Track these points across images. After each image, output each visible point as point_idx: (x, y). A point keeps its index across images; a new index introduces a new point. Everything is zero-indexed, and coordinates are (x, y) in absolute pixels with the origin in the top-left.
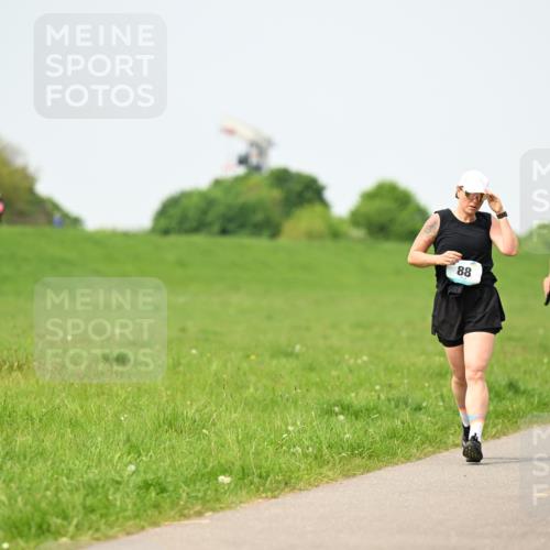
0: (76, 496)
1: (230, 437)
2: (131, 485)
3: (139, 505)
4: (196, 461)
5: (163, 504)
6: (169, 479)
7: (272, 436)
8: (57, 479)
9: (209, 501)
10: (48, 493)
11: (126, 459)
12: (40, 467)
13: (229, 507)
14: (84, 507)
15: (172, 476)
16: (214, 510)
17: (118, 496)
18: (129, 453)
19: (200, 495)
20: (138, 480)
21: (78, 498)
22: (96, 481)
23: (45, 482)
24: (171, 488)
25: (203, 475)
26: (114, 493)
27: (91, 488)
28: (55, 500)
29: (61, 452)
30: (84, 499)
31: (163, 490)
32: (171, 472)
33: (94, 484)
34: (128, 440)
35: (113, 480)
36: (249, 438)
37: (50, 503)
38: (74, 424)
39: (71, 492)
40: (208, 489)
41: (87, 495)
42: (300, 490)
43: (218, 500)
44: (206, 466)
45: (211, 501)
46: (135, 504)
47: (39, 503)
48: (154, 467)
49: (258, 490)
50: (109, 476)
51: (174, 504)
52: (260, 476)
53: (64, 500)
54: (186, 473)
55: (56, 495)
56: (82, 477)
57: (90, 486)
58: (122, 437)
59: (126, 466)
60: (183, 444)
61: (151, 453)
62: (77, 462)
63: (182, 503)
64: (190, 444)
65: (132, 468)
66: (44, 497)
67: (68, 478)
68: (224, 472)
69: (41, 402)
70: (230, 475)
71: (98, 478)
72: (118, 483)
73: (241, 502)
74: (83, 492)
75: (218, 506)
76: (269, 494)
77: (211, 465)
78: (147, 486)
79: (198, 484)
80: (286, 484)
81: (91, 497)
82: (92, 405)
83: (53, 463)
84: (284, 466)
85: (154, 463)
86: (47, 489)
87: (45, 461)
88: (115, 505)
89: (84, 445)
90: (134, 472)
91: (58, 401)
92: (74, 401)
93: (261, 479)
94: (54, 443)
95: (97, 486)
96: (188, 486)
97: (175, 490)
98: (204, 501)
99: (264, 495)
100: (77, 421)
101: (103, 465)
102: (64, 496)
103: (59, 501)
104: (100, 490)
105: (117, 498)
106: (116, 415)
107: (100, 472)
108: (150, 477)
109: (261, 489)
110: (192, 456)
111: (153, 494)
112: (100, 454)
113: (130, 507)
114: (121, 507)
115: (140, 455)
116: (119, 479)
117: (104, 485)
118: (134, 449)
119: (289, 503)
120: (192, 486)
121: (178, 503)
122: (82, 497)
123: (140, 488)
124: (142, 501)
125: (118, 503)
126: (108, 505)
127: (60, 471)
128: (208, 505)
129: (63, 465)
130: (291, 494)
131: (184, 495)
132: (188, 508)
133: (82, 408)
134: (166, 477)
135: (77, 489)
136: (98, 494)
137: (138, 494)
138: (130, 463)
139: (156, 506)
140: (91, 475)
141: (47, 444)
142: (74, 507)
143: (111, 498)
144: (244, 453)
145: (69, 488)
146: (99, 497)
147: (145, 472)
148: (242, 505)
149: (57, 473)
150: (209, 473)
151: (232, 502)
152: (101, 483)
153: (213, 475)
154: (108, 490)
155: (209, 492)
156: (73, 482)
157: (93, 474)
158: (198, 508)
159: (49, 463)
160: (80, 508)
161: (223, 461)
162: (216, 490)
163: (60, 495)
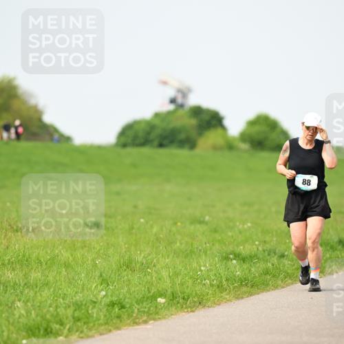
0: (68, 311)
1: (164, 274)
2: (103, 304)
3: (108, 316)
4: (143, 289)
5: (123, 316)
6: (127, 300)
7: (191, 274)
8: (57, 300)
9: (151, 314)
10: (51, 309)
11: (100, 288)
12: (46, 293)
13: (164, 318)
14: (74, 318)
15: (129, 298)
16: (154, 319)
17: (95, 310)
18: (102, 284)
19: (146, 310)
20: (107, 300)
21: (70, 312)
22: (81, 302)
23: (49, 302)
24: (128, 306)
25: (148, 298)
26: (92, 309)
27: (78, 306)
28: (55, 313)
29: (59, 283)
30: (74, 313)
31: (123, 307)
32: (128, 296)
33: (79, 303)
34: (101, 275)
35: (92, 301)
36: (177, 274)
37: (52, 315)
38: (67, 265)
39: (65, 308)
40: (151, 306)
41: (75, 310)
42: (208, 307)
43: (157, 313)
44: (149, 292)
45: (153, 314)
46: (105, 316)
47: (45, 315)
48: (117, 292)
49: (182, 307)
50: (89, 298)
51: (130, 316)
52: (184, 298)
53: (60, 313)
54: (137, 296)
55: (56, 310)
56: (72, 299)
57: (77, 305)
58: (97, 273)
59: (100, 292)
60: (135, 278)
61: (115, 284)
62: (69, 290)
63: (135, 315)
64: (140, 278)
65: (104, 293)
66: (48, 311)
67: (63, 299)
68: (161, 296)
69: (47, 253)
70: (165, 298)
71: (82, 299)
72: (95, 302)
73: (172, 315)
74: (72, 308)
75: (157, 317)
76: (189, 309)
77: (152, 292)
78: (112, 304)
79: (145, 303)
80: (200, 303)
81: (77, 312)
82: (78, 254)
83: (54, 290)
84: (198, 292)
85: (118, 290)
86: (50, 307)
87: (49, 289)
88: (93, 317)
89: (73, 279)
90: (104, 296)
91: (57, 251)
92: (67, 251)
93: (184, 300)
94: (55, 278)
95: (82, 304)
96: (139, 304)
97: (130, 307)
98: (149, 314)
99: (186, 310)
100: (69, 264)
101: (85, 291)
102: (61, 311)
103: (58, 314)
104: (83, 307)
105: (94, 312)
106: (93, 260)
107: (83, 296)
108: (115, 299)
109: (184, 306)
110: (141, 286)
111: (117, 310)
112: (83, 285)
113: (102, 317)
114: (96, 317)
115: (108, 285)
116: (95, 300)
117: (86, 304)
118: (104, 281)
119: (201, 315)
120: (141, 304)
121: (132, 316)
122: (72, 312)
123: (108, 306)
124: (110, 314)
125: (95, 315)
126: (89, 316)
127: (58, 295)
128: (151, 316)
129: (60, 291)
130: (203, 310)
131: (136, 310)
132: (138, 318)
133: (72, 255)
134: (125, 299)
135: (69, 307)
136: (82, 309)
137: (107, 310)
138: (102, 290)
139: (119, 317)
140: (78, 298)
141: (51, 278)
142: (67, 318)
143: (90, 312)
144: (173, 284)
145: (64, 305)
146: (83, 311)
147: (112, 296)
148: (173, 316)
149: (57, 297)
150: (152, 296)
151: (166, 315)
152: (84, 303)
153: (154, 298)
154: (89, 307)
155: (152, 309)
156: (67, 302)
157: (79, 297)
158: (145, 318)
159: (52, 290)
160: (71, 318)
161: (160, 289)
162: (156, 307)
163: (59, 310)
